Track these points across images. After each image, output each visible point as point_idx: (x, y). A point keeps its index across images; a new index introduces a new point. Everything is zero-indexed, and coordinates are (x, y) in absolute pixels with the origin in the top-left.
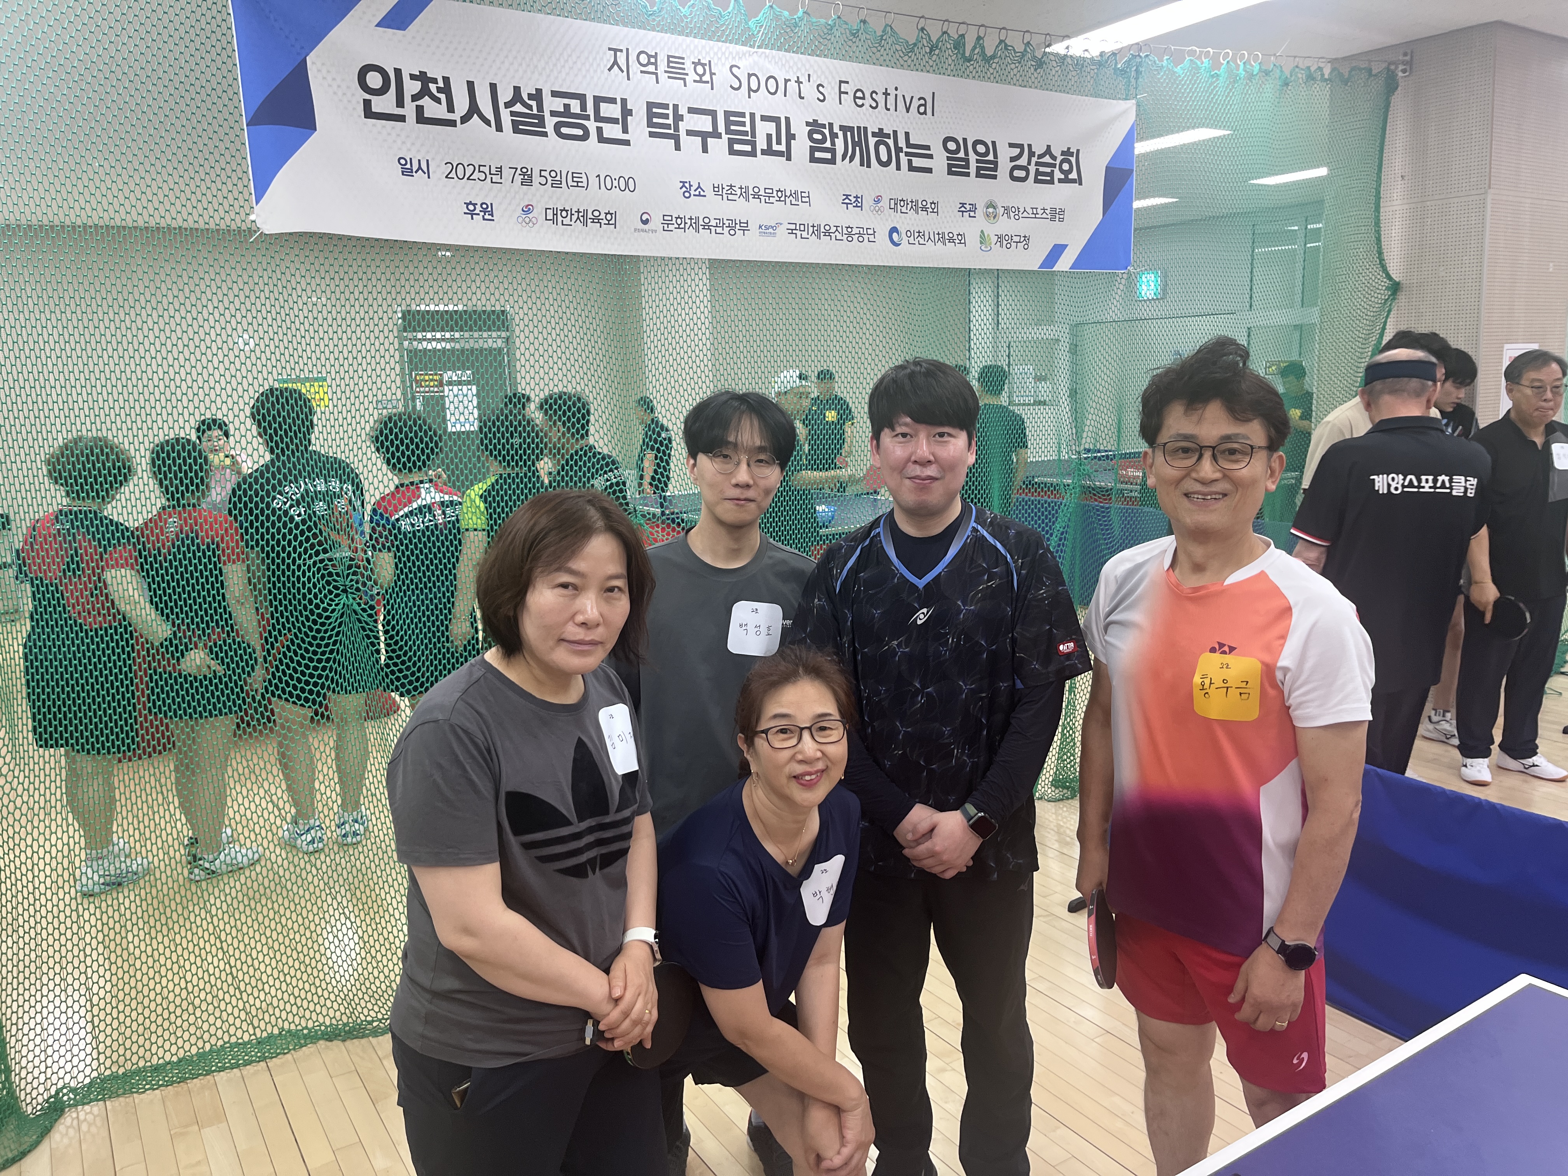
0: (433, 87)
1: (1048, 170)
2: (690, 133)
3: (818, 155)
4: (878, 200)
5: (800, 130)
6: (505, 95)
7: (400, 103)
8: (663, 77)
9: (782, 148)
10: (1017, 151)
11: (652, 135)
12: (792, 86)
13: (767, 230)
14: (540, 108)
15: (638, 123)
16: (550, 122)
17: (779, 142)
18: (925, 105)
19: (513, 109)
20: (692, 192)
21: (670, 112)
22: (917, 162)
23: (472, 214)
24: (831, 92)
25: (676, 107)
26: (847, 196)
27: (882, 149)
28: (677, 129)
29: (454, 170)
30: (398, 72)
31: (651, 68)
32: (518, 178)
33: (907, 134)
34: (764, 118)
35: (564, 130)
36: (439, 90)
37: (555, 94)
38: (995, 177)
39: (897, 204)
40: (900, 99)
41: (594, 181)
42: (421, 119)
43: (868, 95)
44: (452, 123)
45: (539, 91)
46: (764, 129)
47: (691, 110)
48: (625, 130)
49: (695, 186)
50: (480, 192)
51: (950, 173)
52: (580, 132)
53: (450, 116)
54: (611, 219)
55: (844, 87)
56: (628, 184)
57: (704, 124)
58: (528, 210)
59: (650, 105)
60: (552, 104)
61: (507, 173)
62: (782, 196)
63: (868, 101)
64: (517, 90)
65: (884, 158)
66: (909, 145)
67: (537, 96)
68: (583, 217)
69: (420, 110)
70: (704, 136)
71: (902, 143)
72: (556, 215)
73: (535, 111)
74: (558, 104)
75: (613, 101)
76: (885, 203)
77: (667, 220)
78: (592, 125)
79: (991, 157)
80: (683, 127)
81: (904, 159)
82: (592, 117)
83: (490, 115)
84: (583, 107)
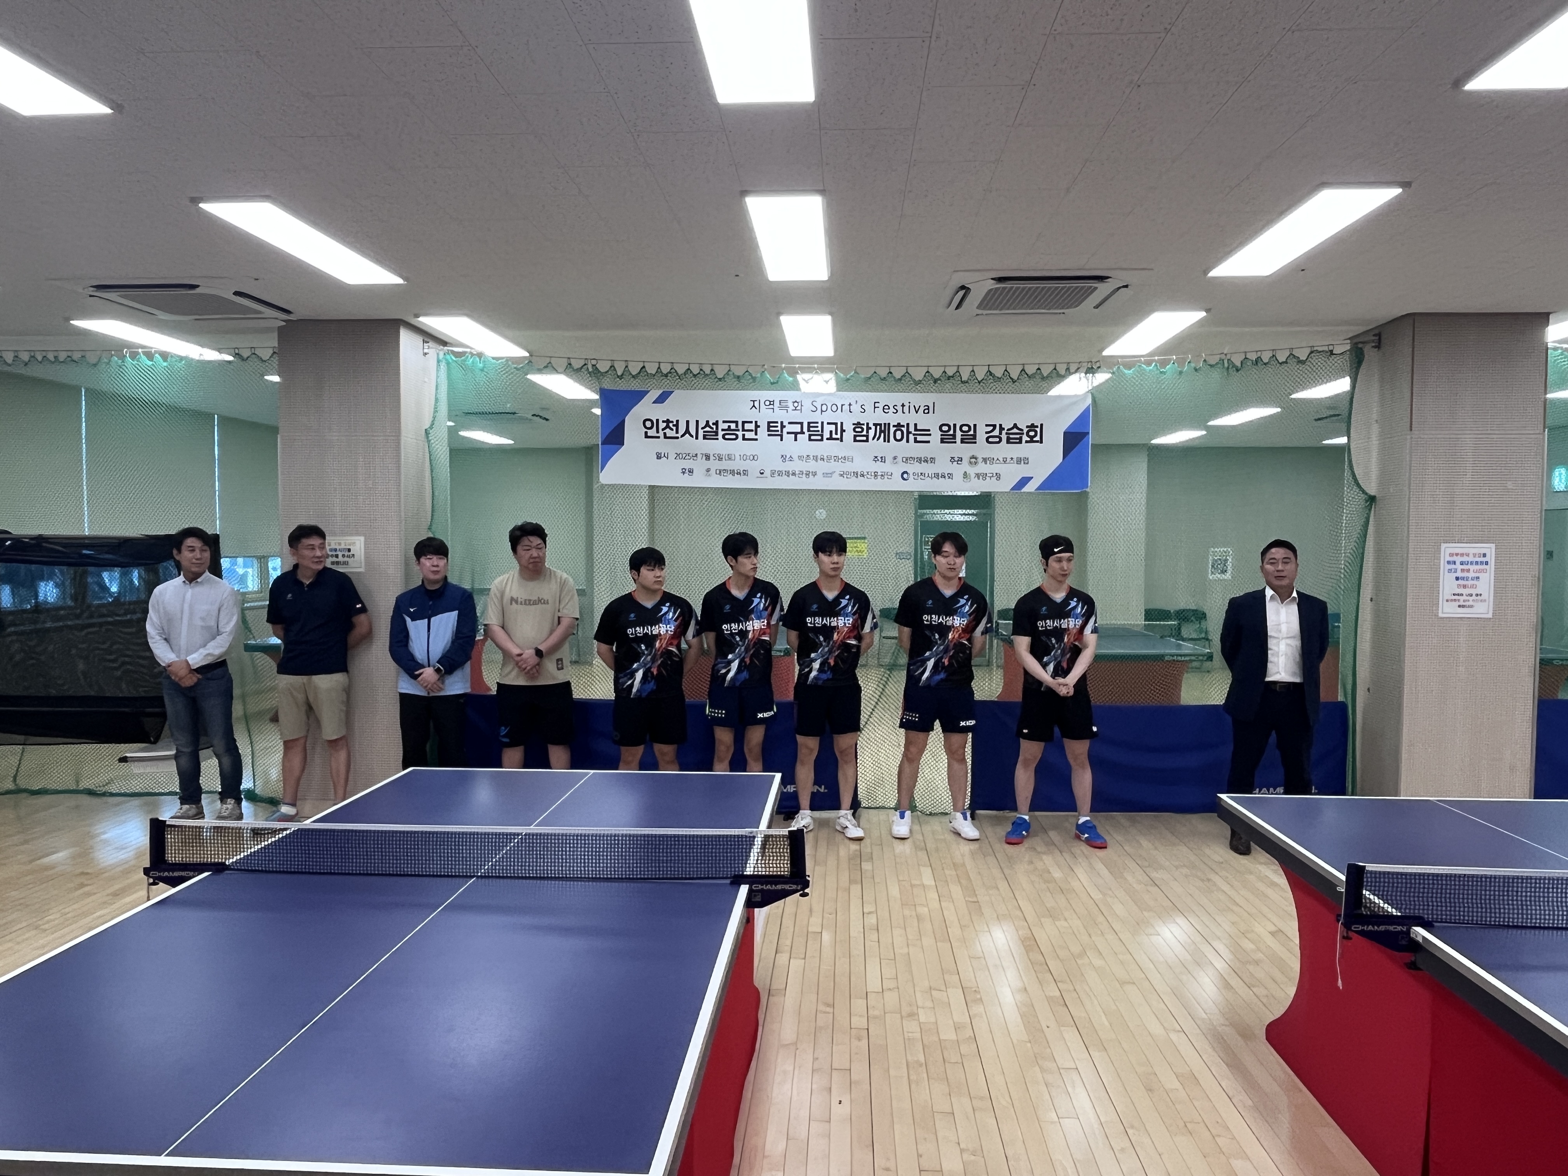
0: (671, 425)
1: (1018, 436)
2: (788, 433)
3: (858, 438)
4: (895, 458)
5: (849, 427)
6: (702, 424)
7: (658, 432)
8: (777, 410)
9: (839, 436)
10: (991, 428)
11: (769, 435)
12: (846, 408)
13: (827, 475)
14: (717, 428)
15: (763, 431)
16: (721, 433)
17: (836, 434)
18: (928, 409)
19: (705, 430)
20: (787, 459)
21: (779, 425)
22: (919, 438)
23: (684, 473)
24: (869, 408)
25: (782, 422)
26: (876, 457)
27: (899, 433)
28: (782, 431)
29: (678, 456)
30: (657, 420)
31: (771, 406)
32: (705, 458)
33: (916, 425)
34: (828, 423)
35: (727, 437)
36: (674, 425)
37: (724, 422)
38: (975, 443)
39: (907, 460)
40: (912, 408)
41: (738, 457)
42: (666, 437)
43: (891, 407)
44: (677, 438)
46: (828, 429)
47: (790, 423)
48: (756, 434)
49: (788, 456)
50: (688, 464)
51: (942, 442)
52: (734, 437)
53: (677, 435)
54: (745, 473)
55: (877, 405)
56: (754, 458)
57: (797, 428)
58: (708, 470)
59: (769, 423)
60: (722, 426)
61: (699, 456)
62: (837, 459)
63: (892, 410)
64: (708, 422)
65: (899, 436)
66: (916, 429)
67: (716, 423)
68: (732, 472)
69: (665, 434)
70: (796, 434)
71: (912, 429)
72: (720, 472)
73: (714, 430)
74: (726, 426)
75: (751, 422)
76: (899, 459)
77: (773, 473)
78: (740, 434)
79: (972, 432)
80: (785, 430)
81: (911, 437)
82: (741, 430)
83: (694, 434)
84: (737, 426)
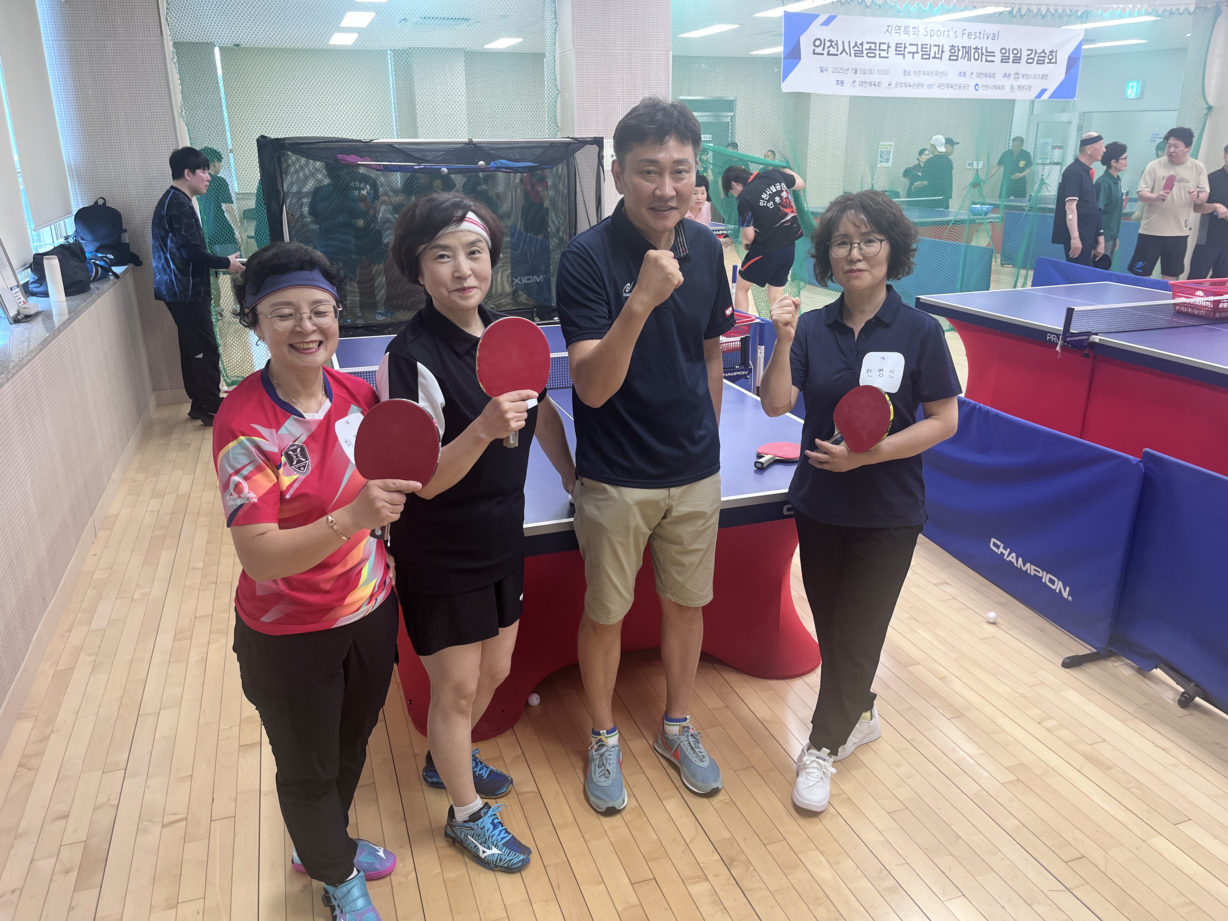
0: (833, 44)
1: (1043, 59)
2: (909, 53)
3: (952, 58)
4: (972, 74)
5: (947, 49)
6: (852, 45)
7: (823, 50)
8: (902, 33)
9: (939, 56)
10: (1030, 52)
11: (896, 54)
12: (946, 33)
13: (930, 86)
14: (862, 48)
15: (892, 50)
16: (865, 52)
17: (938, 54)
18: (995, 36)
19: (854, 49)
20: (907, 74)
21: (903, 46)
22: (989, 58)
23: (838, 84)
24: (959, 34)
25: (905, 44)
26: (961, 73)
27: (976, 54)
28: (904, 51)
29: (835, 70)
30: (825, 40)
31: (898, 31)
32: (853, 71)
33: (986, 48)
34: (934, 46)
35: (869, 55)
36: (835, 45)
37: (867, 43)
38: (1019, 63)
39: (979, 75)
40: (985, 35)
41: (876, 71)
42: (828, 54)
43: (973, 34)
44: (837, 55)
45: (862, 42)
46: (934, 49)
47: (910, 45)
48: (888, 53)
49: (908, 71)
50: (840, 77)
51: (1002, 62)
52: (873, 55)
53: (837, 53)
54: (879, 84)
55: (965, 32)
56: (886, 72)
57: (914, 49)
58: (854, 82)
59: (897, 44)
60: (866, 46)
61: (850, 70)
62: (937, 73)
63: (973, 36)
64: (856, 42)
65: (976, 57)
66: (987, 52)
67: (862, 44)
68: (870, 84)
69: (829, 51)
70: (913, 53)
71: (984, 51)
72: (862, 84)
73: (861, 49)
74: (867, 46)
75: (885, 43)
76: (975, 74)
77: (897, 84)
78: (877, 52)
79: (1019, 55)
80: (906, 50)
81: (984, 57)
82: (878, 50)
83: (848, 52)
